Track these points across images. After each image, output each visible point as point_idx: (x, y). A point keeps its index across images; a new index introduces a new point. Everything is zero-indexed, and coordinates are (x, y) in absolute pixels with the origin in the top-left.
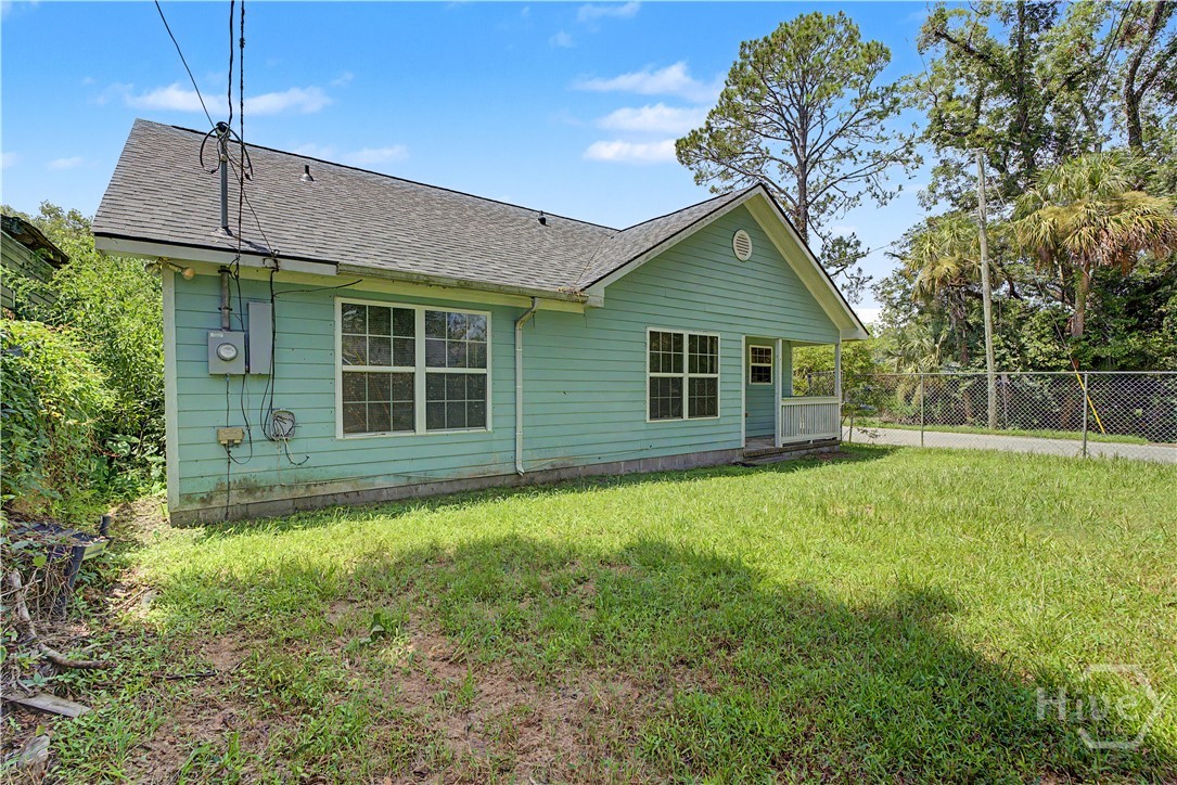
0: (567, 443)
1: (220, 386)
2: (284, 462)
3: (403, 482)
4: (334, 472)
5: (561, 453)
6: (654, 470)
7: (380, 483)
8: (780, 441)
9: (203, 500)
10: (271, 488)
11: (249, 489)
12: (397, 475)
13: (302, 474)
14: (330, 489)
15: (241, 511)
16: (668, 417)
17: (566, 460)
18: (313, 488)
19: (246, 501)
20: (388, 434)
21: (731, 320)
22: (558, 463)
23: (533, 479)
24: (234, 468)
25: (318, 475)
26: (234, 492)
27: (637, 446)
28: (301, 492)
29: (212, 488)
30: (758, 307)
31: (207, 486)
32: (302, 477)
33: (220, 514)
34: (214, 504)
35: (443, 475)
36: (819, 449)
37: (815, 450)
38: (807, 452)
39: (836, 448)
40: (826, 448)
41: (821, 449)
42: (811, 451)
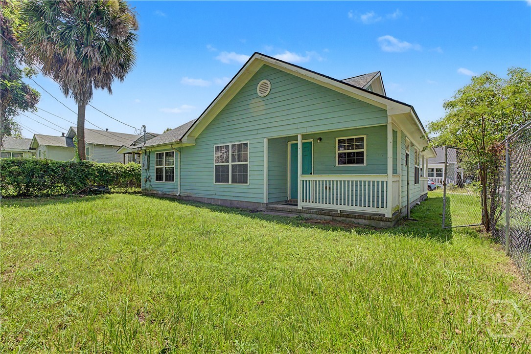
2: (150, 186)
3: (162, 193)
4: (155, 188)
5: (189, 191)
6: (217, 204)
7: (159, 192)
8: (300, 205)
15: (147, 194)
16: (224, 183)
18: (152, 191)
20: (160, 182)
21: (257, 132)
22: (188, 194)
23: (183, 198)
24: (146, 186)
27: (210, 193)
35: (167, 193)
36: (350, 219)
37: (344, 218)
38: (331, 219)
39: (382, 223)
40: (364, 221)
41: (353, 219)
42: (338, 219)
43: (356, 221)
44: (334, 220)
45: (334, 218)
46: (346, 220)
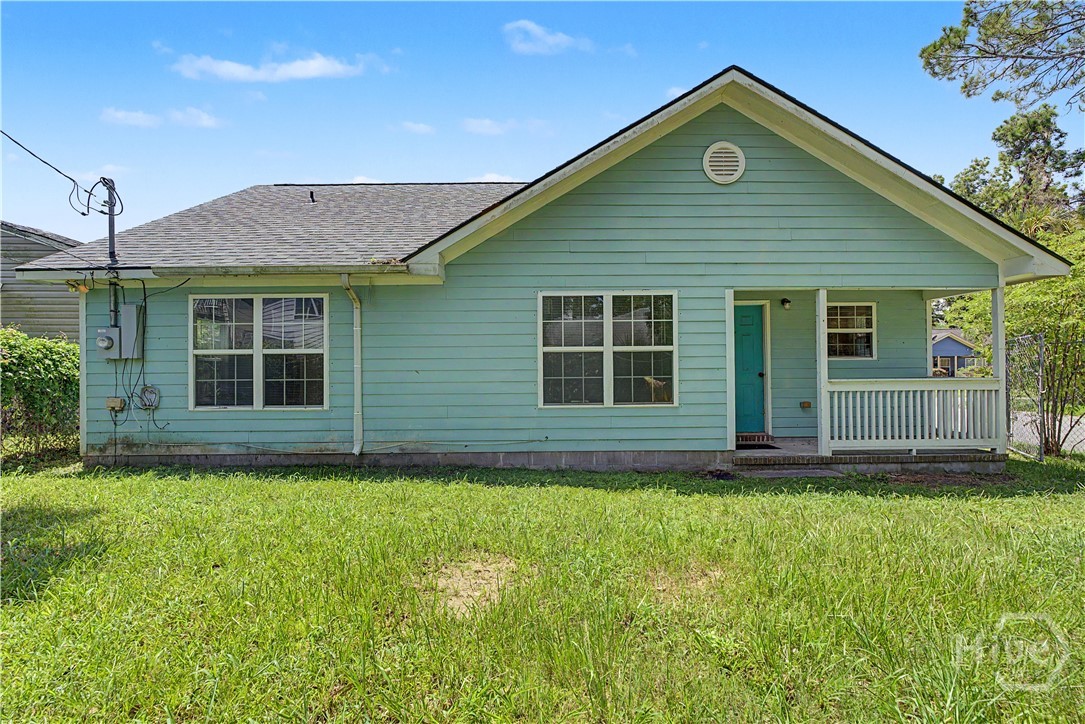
0: (420, 427)
1: (111, 368)
2: (152, 427)
3: (243, 451)
4: (188, 436)
5: (412, 437)
6: (554, 467)
7: (224, 450)
8: (826, 447)
9: (101, 450)
10: (144, 445)
11: (129, 444)
12: (238, 444)
13: (164, 437)
14: (186, 451)
15: (124, 460)
16: (581, 403)
17: (419, 446)
18: (172, 448)
19: (126, 453)
20: (230, 408)
21: (700, 270)
22: (410, 448)
23: (378, 461)
24: (119, 429)
25: (175, 437)
26: (119, 446)
27: (524, 436)
28: (163, 451)
29: (105, 441)
30: (763, 246)
31: (103, 440)
32: (164, 439)
33: (111, 460)
34: (107, 453)
35: (280, 449)
36: (936, 465)
37: (925, 465)
38: (900, 469)
39: (992, 467)
40: (961, 465)
41: (942, 465)
42: (913, 467)
43: (947, 467)
44: (904, 471)
45: (906, 466)
46: (928, 468)
